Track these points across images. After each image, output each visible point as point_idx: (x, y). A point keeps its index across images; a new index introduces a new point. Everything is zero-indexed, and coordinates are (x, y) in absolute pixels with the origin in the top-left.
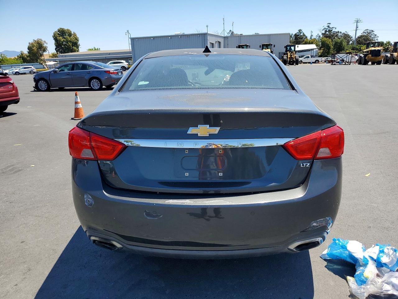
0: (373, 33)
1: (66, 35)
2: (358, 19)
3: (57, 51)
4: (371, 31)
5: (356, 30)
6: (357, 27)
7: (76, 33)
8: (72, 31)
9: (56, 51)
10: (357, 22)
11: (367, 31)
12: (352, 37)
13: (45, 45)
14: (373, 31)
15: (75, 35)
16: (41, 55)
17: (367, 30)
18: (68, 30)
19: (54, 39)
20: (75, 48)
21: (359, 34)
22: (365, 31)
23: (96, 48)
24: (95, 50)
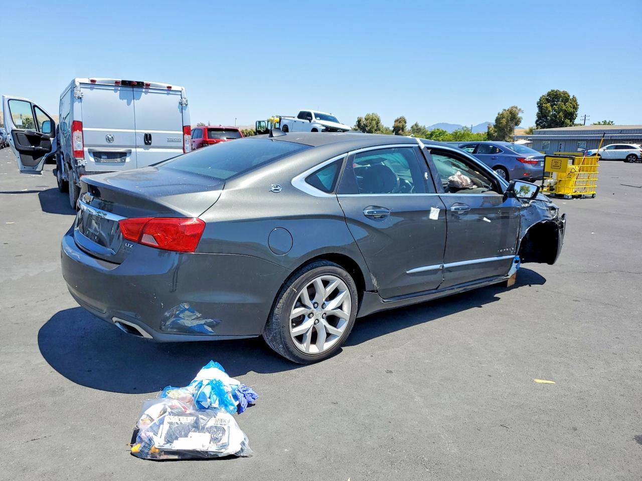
1: (558, 101)
3: (537, 125)
7: (577, 98)
8: (570, 94)
9: (535, 125)
13: (520, 115)
15: (574, 99)
16: (511, 130)
18: (565, 93)
19: (539, 107)
20: (568, 121)
23: (608, 121)
24: (605, 124)
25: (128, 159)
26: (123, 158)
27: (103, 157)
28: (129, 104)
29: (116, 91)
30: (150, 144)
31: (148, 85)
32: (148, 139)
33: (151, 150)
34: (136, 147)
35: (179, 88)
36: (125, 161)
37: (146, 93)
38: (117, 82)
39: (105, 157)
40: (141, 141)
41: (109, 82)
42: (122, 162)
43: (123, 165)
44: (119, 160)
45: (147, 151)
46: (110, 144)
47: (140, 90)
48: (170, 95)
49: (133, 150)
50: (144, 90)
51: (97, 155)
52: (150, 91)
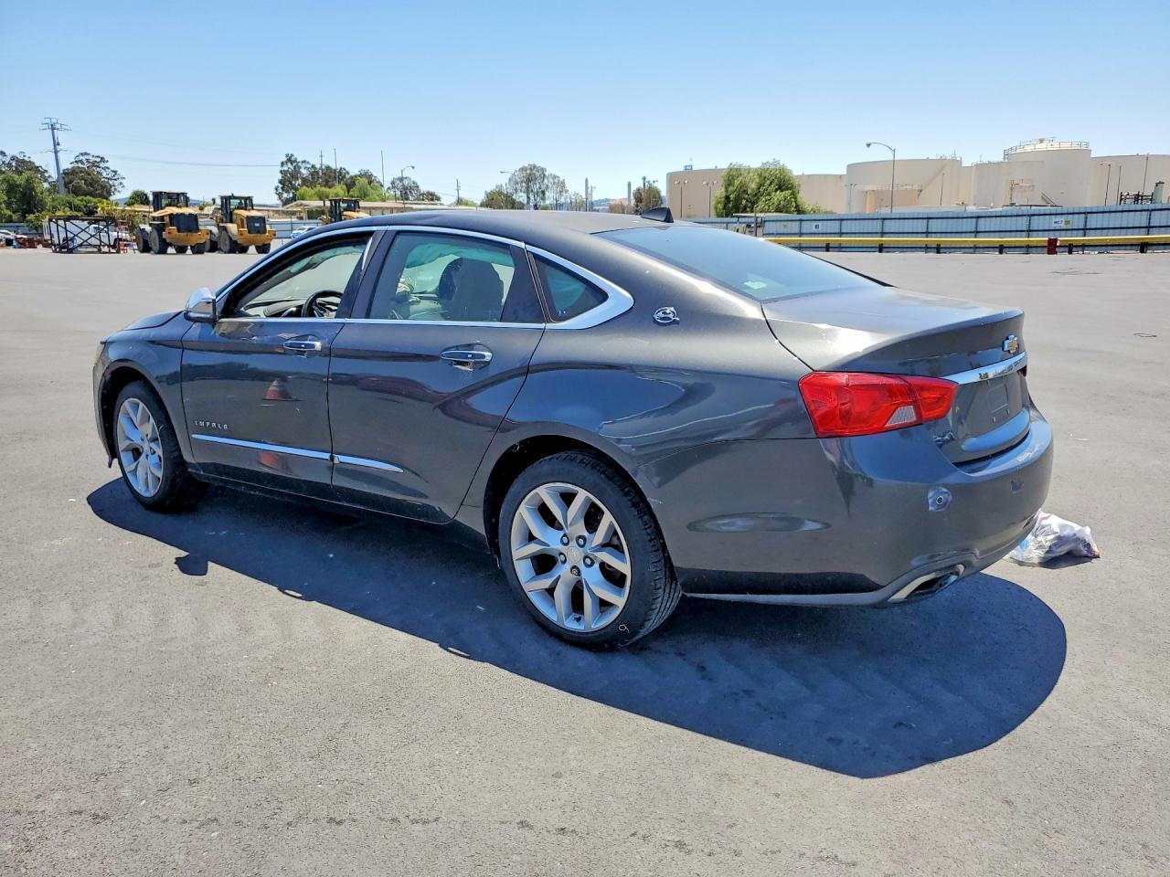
0: (106, 165)
2: (54, 121)
4: (98, 160)
5: (56, 152)
6: (56, 144)
10: (53, 128)
11: (87, 157)
12: (46, 171)
14: (103, 159)
17: (86, 154)
21: (66, 164)
22: (81, 158)
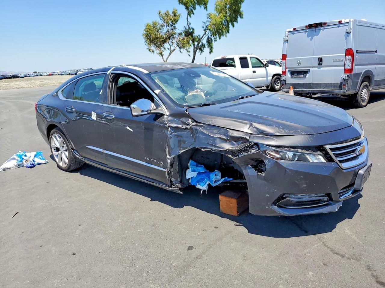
25: (308, 75)
26: (305, 74)
27: (295, 74)
28: (311, 39)
29: (305, 32)
30: (321, 64)
31: (325, 24)
32: (320, 60)
33: (322, 69)
34: (313, 67)
35: (347, 21)
36: (305, 77)
37: (323, 29)
38: (306, 27)
39: (296, 74)
40: (316, 63)
41: (303, 27)
42: (304, 77)
43: (305, 79)
44: (302, 76)
45: (319, 69)
46: (299, 66)
47: (319, 28)
48: (340, 28)
49: (311, 69)
50: (322, 28)
51: (292, 73)
52: (326, 28)
